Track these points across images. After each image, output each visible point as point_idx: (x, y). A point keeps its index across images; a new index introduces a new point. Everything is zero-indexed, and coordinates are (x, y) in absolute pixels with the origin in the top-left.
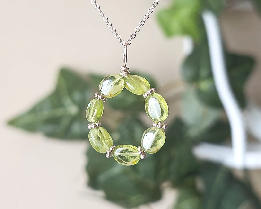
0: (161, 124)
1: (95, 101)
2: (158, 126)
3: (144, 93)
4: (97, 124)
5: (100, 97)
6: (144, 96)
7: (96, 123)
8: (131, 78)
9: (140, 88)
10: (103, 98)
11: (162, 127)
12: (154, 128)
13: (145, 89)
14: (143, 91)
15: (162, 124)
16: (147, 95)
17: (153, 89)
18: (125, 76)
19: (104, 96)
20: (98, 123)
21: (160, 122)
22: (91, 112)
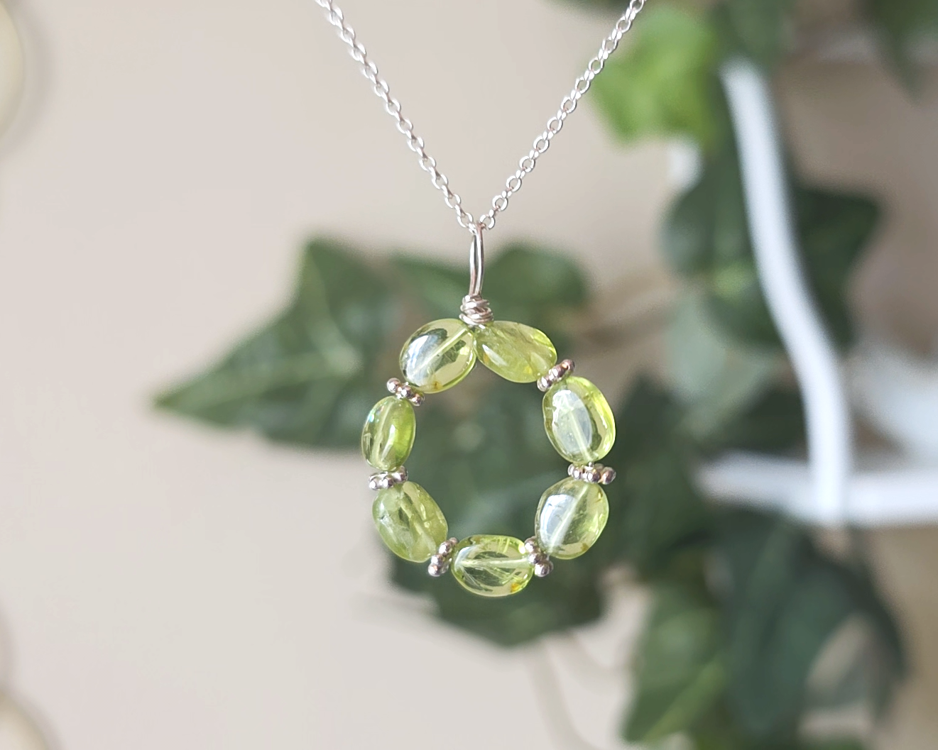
0: (595, 470)
1: (387, 404)
2: (584, 475)
3: (541, 376)
4: (397, 476)
5: (404, 393)
6: (541, 385)
7: (394, 472)
8: (498, 333)
9: (526, 362)
10: (414, 396)
11: (596, 478)
12: (572, 481)
13: (543, 364)
14: (535, 372)
15: (597, 471)
16: (550, 383)
17: (566, 364)
18: (478, 326)
19: (416, 388)
20: (401, 472)
21: (590, 464)
22: (379, 438)
